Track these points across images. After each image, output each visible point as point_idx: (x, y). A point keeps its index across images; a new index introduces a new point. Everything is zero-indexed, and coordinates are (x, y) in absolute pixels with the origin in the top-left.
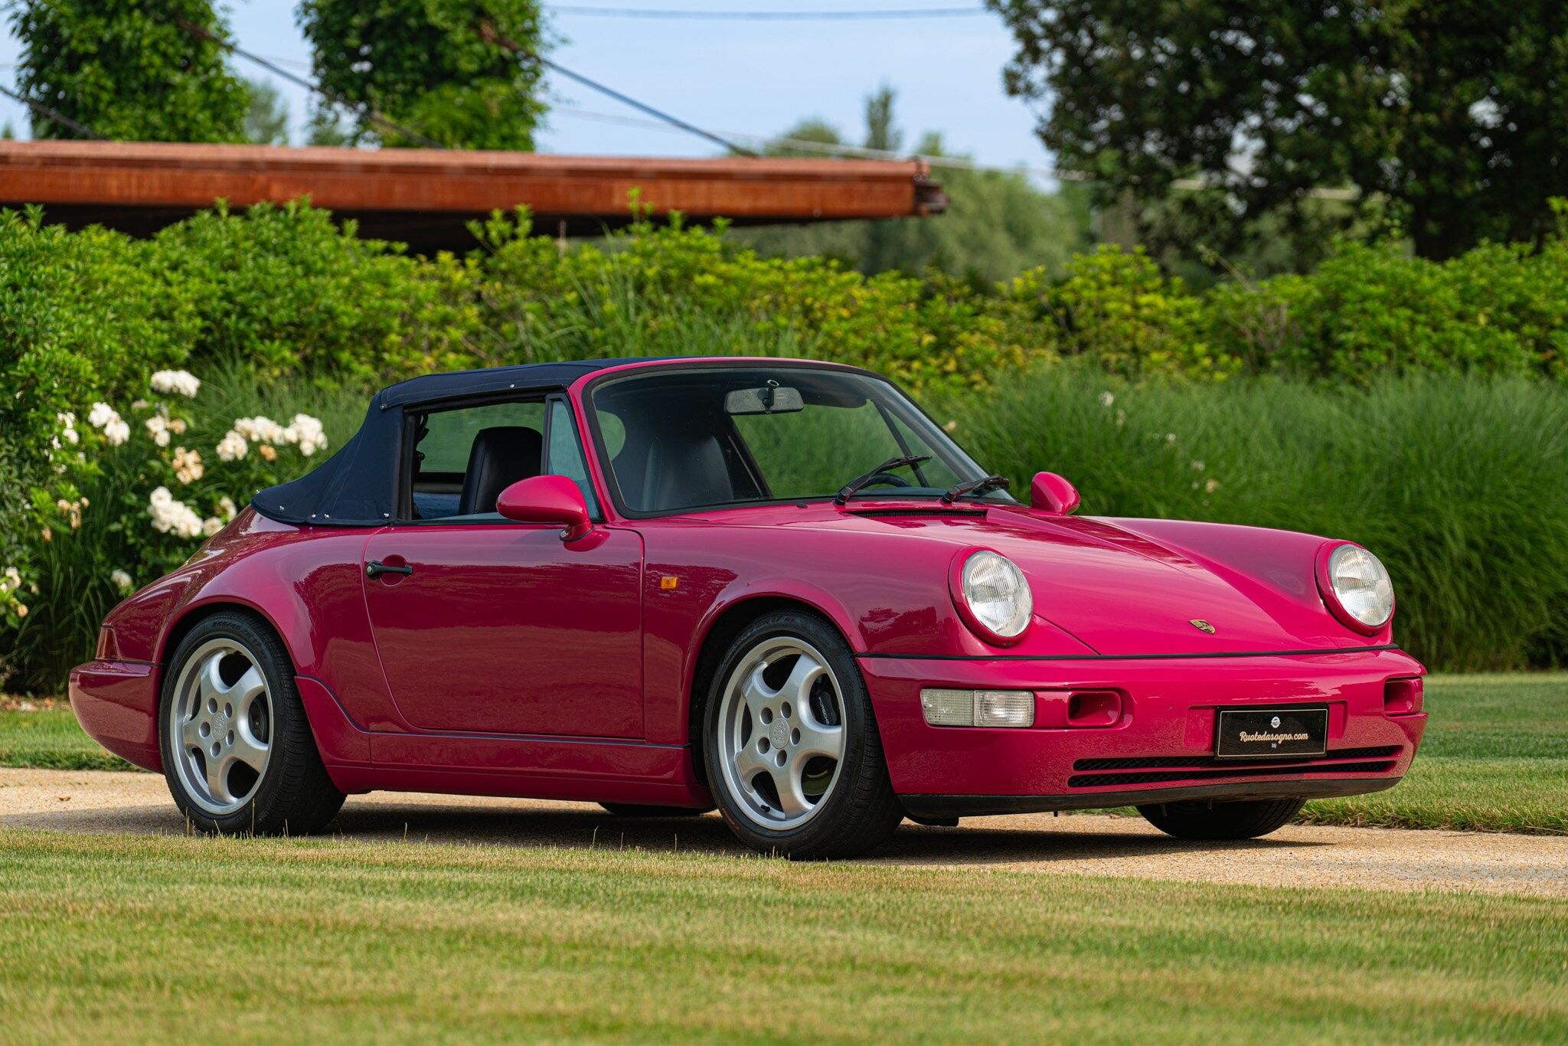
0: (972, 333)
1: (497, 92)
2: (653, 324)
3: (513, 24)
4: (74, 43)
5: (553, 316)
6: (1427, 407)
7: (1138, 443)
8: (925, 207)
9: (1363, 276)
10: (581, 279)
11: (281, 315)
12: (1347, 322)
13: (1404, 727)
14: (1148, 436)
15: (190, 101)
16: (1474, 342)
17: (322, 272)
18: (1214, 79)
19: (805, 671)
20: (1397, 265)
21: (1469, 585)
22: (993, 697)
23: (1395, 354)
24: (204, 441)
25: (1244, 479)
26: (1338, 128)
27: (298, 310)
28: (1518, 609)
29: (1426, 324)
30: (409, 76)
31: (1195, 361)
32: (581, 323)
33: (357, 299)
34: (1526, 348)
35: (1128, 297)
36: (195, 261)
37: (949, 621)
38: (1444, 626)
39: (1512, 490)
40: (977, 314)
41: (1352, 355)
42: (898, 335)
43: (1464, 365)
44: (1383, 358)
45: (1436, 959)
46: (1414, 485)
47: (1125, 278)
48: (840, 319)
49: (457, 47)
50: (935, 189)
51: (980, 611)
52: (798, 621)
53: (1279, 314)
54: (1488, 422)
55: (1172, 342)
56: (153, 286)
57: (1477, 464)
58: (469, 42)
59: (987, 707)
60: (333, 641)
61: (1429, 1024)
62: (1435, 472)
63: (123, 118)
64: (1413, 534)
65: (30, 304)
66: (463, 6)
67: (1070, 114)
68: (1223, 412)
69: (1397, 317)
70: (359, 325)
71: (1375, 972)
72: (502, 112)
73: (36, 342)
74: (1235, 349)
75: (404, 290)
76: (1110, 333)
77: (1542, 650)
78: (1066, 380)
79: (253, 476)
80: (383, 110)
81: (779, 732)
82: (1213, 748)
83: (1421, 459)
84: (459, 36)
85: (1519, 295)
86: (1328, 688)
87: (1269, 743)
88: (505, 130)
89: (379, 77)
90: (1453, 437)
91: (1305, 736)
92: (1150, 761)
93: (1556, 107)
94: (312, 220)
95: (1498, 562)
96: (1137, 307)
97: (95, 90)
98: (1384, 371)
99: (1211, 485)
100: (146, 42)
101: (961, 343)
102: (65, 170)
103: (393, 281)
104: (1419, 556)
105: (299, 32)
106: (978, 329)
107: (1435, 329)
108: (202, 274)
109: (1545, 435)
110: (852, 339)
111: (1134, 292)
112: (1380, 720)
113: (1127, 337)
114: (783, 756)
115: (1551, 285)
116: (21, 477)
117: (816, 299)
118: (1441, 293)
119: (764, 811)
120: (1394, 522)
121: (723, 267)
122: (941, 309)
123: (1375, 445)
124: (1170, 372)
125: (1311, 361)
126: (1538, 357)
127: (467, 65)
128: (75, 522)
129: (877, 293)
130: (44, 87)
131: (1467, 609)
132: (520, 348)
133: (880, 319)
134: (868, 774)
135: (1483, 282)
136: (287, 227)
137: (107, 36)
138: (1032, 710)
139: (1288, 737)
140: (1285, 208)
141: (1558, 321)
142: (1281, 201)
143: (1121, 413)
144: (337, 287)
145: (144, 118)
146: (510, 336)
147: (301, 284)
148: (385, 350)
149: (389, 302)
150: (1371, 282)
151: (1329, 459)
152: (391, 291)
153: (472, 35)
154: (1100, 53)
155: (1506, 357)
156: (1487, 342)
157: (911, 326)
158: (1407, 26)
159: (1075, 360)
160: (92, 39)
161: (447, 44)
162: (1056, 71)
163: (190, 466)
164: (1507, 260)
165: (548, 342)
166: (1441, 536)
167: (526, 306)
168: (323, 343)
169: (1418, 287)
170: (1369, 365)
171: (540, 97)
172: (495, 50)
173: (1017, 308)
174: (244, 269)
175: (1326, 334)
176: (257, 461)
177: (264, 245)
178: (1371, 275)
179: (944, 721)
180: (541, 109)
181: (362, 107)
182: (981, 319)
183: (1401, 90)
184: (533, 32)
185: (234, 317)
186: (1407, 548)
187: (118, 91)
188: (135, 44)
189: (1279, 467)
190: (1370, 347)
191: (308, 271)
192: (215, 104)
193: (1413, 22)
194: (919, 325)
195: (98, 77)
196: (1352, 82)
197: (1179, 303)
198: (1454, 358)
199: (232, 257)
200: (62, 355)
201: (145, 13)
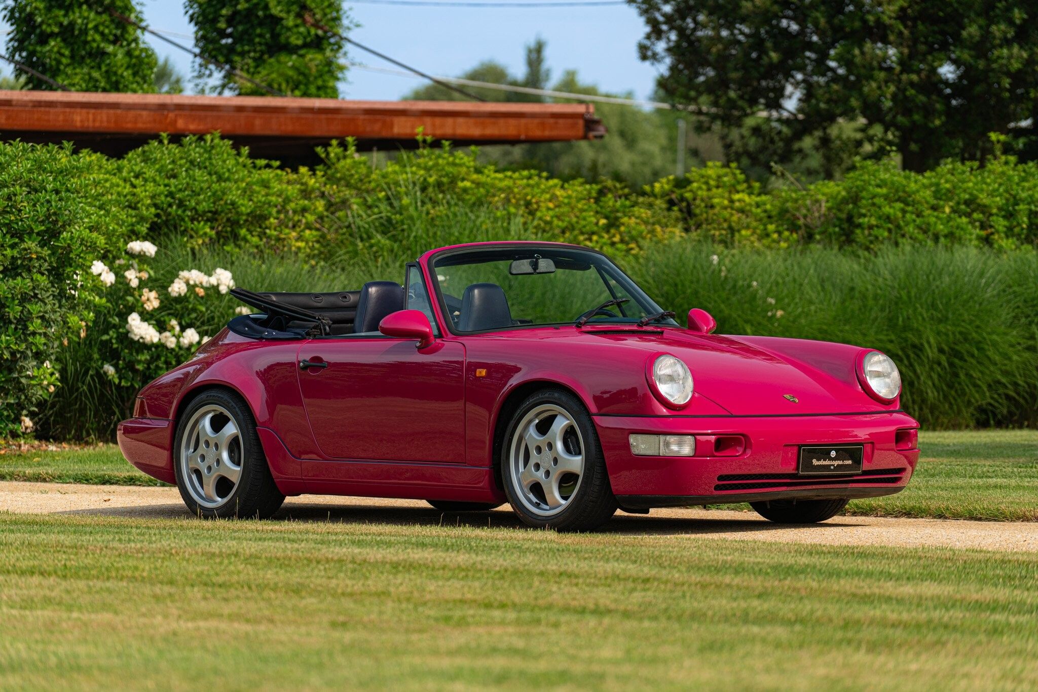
0: (630, 217)
1: (313, 58)
2: (432, 211)
3: (325, 15)
4: (44, 27)
5: (370, 207)
6: (914, 264)
7: (734, 286)
8: (591, 134)
9: (873, 182)
10: (388, 184)
11: (203, 206)
12: (863, 211)
13: (906, 457)
14: (740, 283)
15: (119, 64)
16: (942, 224)
17: (228, 179)
18: (775, 51)
19: (560, 424)
20: (894, 175)
21: (939, 375)
22: (672, 439)
23: (893, 232)
24: (160, 284)
25: (800, 310)
26: (853, 83)
27: (214, 203)
28: (970, 390)
29: (912, 213)
30: (258, 48)
31: (768, 235)
32: (388, 212)
33: (250, 196)
34: (975, 227)
35: (726, 195)
36: (150, 173)
37: (645, 395)
38: (924, 401)
39: (966, 317)
40: (633, 206)
41: (866, 232)
42: (584, 219)
43: (936, 238)
44: (886, 234)
45: (932, 577)
46: (905, 314)
47: (724, 182)
48: (549, 209)
49: (289, 29)
50: (597, 122)
51: (664, 389)
52: (556, 395)
53: (820, 206)
54: (951, 274)
55: (754, 224)
56: (125, 188)
57: (944, 301)
58: (297, 26)
59: (667, 444)
60: (279, 406)
61: (931, 604)
62: (918, 305)
63: (76, 74)
64: (904, 344)
65: (66, 202)
66: (293, 3)
67: (681, 71)
68: (787, 269)
69: (894, 208)
70: (251, 212)
71: (900, 582)
72: (318, 71)
73: (69, 226)
74: (794, 228)
75: (278, 190)
76: (715, 217)
77: (984, 416)
78: (689, 247)
79: (190, 306)
80: (242, 69)
81: (545, 459)
82: (797, 469)
83: (909, 297)
84: (290, 22)
85: (971, 194)
86: (862, 434)
87: (830, 465)
88: (320, 83)
89: (239, 48)
90: (929, 284)
91: (850, 462)
92: (761, 476)
93: (993, 70)
94: (221, 147)
95: (956, 361)
96: (732, 201)
97: (58, 56)
98: (886, 242)
99: (779, 313)
100: (90, 26)
101: (623, 224)
102: (47, 109)
103: (272, 185)
104: (908, 357)
105: (187, 18)
106: (633, 215)
107: (918, 216)
108: (154, 181)
109: (986, 283)
110: (556, 222)
111: (730, 192)
112: (892, 453)
113: (725, 220)
114: (548, 473)
115: (991, 188)
116: (60, 307)
117: (533, 197)
118: (921, 193)
119: (537, 505)
120: (893, 337)
121: (475, 176)
122: (611, 203)
123: (881, 289)
124: (752, 242)
125: (841, 235)
126: (983, 233)
127: (296, 41)
128: (83, 335)
129: (570, 192)
130: (24, 54)
131: (938, 392)
132: (349, 226)
133: (573, 209)
134: (597, 483)
135: (948, 186)
136: (206, 151)
137: (66, 22)
138: (693, 447)
139: (840, 463)
140: (818, 133)
141: (995, 211)
142: (816, 129)
143: (723, 268)
144: (238, 188)
145: (89, 74)
146: (344, 219)
147: (215, 186)
148: (266, 228)
149: (270, 198)
150: (878, 186)
151: (852, 298)
152: (271, 191)
153: (299, 21)
154: (700, 33)
155: (962, 233)
156: (951, 223)
157: (592, 213)
158: (898, 18)
159: (694, 235)
160: (56, 24)
161: (283, 27)
162: (672, 44)
163: (152, 300)
164: (964, 172)
165: (368, 223)
166: (922, 345)
167: (353, 200)
168: (229, 224)
169: (907, 189)
170: (877, 238)
171: (342, 61)
172: (313, 31)
173: (658, 202)
174: (180, 177)
175: (850, 219)
176: (192, 297)
177: (192, 162)
178: (878, 182)
179: (642, 452)
180: (342, 68)
181: (227, 67)
182: (636, 209)
183: (894, 59)
184: (337, 19)
185: (174, 207)
186: (900, 353)
187: (72, 57)
188: (84, 27)
189: (821, 302)
190: (877, 226)
191: (220, 179)
192: (135, 65)
193: (902, 16)
194: (597, 212)
195: (60, 48)
196: (863, 53)
197: (758, 199)
198: (930, 234)
199: (172, 170)
200: (86, 233)
201: (90, 7)
